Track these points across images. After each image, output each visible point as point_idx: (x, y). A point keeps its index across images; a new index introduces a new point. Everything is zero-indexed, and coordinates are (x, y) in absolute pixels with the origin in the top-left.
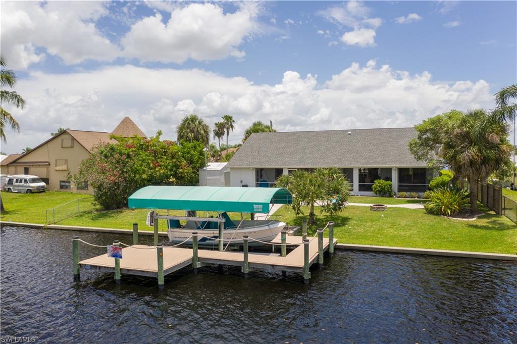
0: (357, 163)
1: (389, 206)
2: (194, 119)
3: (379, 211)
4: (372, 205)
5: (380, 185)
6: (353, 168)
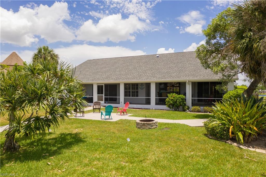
2: (45, 48)
6: (150, 83)
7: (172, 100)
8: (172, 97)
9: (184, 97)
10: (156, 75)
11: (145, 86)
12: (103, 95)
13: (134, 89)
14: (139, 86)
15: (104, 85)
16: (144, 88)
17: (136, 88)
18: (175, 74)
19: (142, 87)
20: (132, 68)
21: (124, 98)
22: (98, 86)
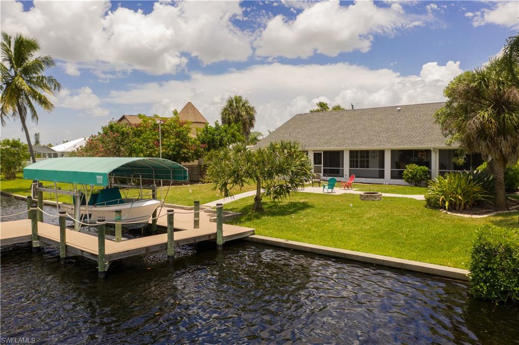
0: (389, 143)
1: (384, 195)
2: (238, 100)
3: (367, 200)
4: (362, 193)
5: (412, 170)
6: (384, 151)
7: (411, 172)
8: (411, 168)
9: (427, 168)
10: (392, 140)
11: (378, 154)
12: (321, 166)
13: (364, 158)
14: (370, 154)
15: (322, 152)
16: (377, 156)
17: (365, 156)
18: (418, 138)
19: (374, 155)
20: (361, 128)
21: (350, 170)
22: (314, 153)
